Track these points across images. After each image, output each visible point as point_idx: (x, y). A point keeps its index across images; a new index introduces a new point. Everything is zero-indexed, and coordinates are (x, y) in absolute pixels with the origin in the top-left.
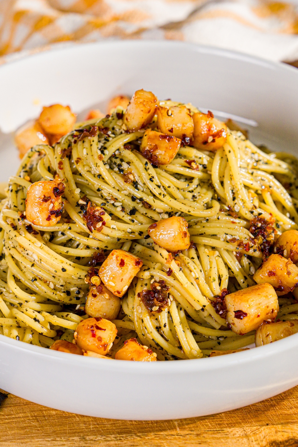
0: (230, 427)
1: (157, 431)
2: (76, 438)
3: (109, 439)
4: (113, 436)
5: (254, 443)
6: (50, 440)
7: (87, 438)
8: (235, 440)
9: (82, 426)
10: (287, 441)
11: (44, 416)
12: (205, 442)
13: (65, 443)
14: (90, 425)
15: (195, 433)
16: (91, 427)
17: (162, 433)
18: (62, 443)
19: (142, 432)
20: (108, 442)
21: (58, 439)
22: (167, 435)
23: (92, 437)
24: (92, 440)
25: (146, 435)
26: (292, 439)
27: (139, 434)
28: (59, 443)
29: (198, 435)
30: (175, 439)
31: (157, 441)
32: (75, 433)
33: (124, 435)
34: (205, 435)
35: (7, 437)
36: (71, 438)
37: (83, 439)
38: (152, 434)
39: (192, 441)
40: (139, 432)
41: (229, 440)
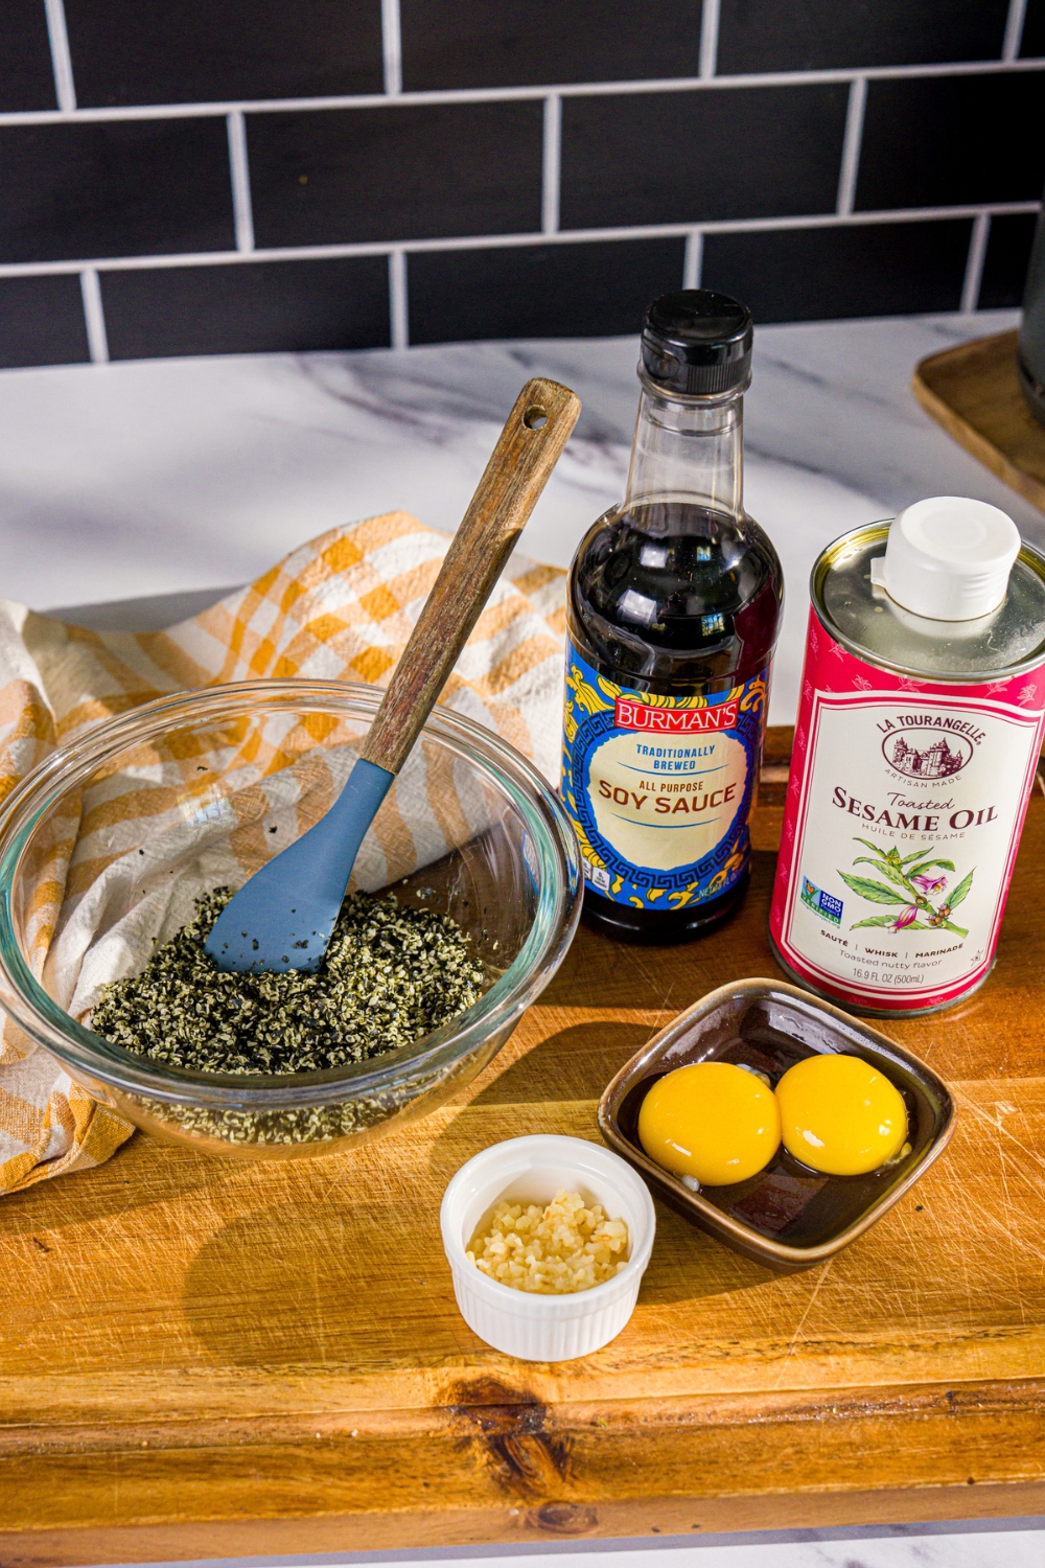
0: (400, 1357)
1: (293, 1361)
2: (174, 1372)
3: (221, 1373)
4: (229, 1368)
5: (432, 1383)
6: (135, 1373)
7: (191, 1371)
8: (404, 1379)
9: (186, 1351)
10: (478, 1381)
11: (131, 1335)
12: (361, 1381)
13: (156, 1379)
14: (196, 1350)
15: (347, 1365)
16: (199, 1353)
17: (300, 1365)
18: (152, 1379)
19: (272, 1363)
20: (219, 1379)
21: (147, 1372)
22: (307, 1369)
23: (198, 1370)
24: (196, 1375)
25: (278, 1369)
26: (486, 1378)
27: (266, 1366)
28: (147, 1379)
29: (352, 1369)
30: (318, 1375)
31: (290, 1379)
32: (172, 1363)
33: (244, 1368)
34: (362, 1369)
35: (73, 1369)
36: (166, 1371)
37: (185, 1373)
38: (286, 1365)
39: (343, 1379)
40: (268, 1363)
41: (396, 1378)
